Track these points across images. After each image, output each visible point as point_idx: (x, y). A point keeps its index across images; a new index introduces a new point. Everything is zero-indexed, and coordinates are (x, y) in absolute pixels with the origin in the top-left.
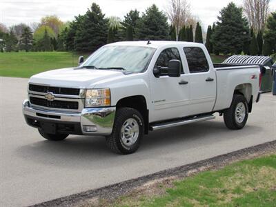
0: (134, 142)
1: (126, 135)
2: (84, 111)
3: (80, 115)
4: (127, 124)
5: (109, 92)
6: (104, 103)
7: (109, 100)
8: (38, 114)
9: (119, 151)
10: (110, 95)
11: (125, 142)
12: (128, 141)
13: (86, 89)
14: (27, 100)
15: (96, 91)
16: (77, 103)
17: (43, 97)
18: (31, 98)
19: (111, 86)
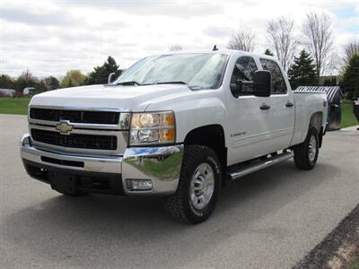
0: (208, 202)
1: (196, 192)
2: (129, 153)
3: (120, 160)
4: (198, 173)
5: (172, 118)
6: (164, 139)
7: (173, 132)
8: (44, 158)
9: (187, 220)
10: (175, 123)
11: (195, 203)
12: (199, 201)
13: (132, 113)
14: (28, 135)
15: (149, 116)
16: (115, 138)
17: (53, 129)
18: (33, 131)
19: (175, 108)
